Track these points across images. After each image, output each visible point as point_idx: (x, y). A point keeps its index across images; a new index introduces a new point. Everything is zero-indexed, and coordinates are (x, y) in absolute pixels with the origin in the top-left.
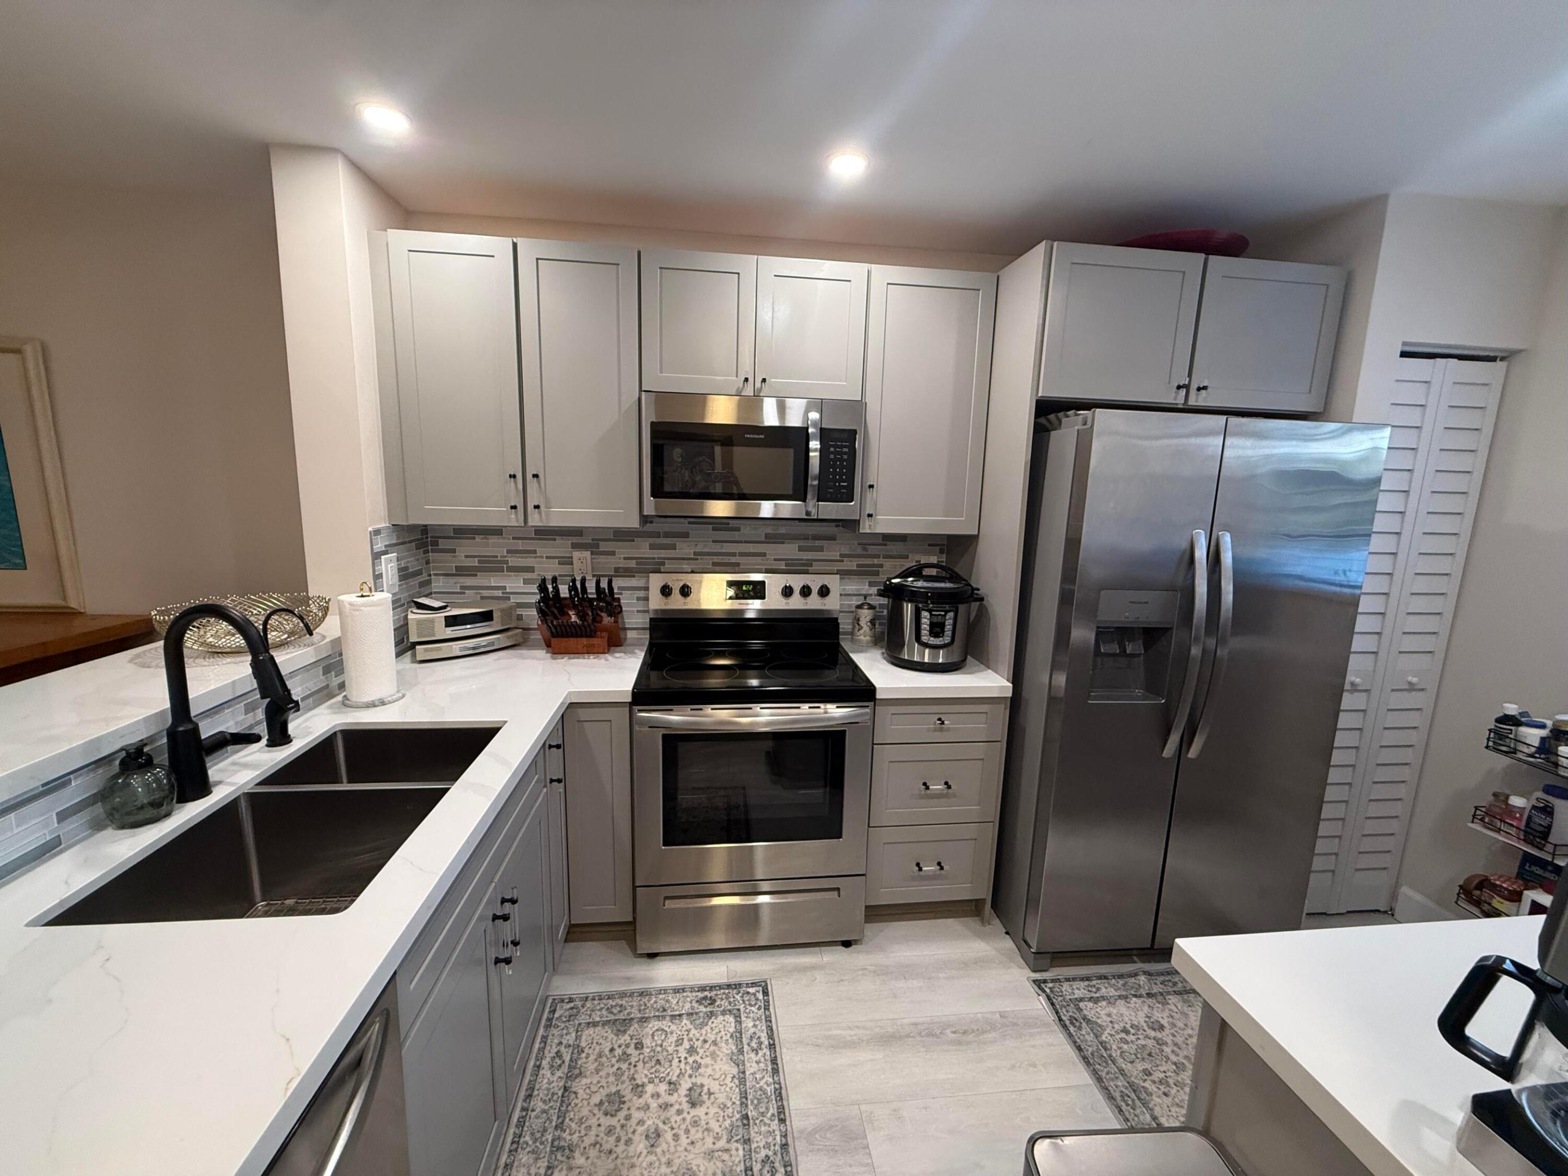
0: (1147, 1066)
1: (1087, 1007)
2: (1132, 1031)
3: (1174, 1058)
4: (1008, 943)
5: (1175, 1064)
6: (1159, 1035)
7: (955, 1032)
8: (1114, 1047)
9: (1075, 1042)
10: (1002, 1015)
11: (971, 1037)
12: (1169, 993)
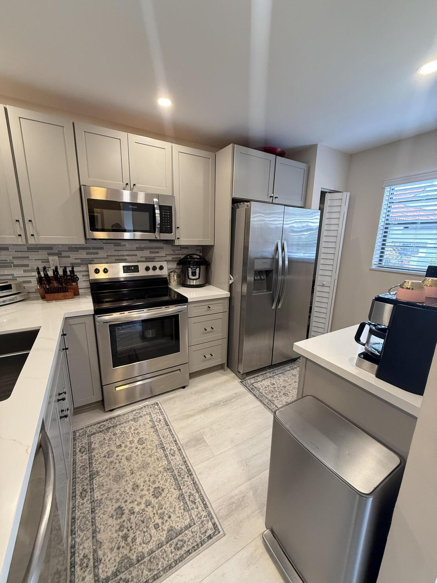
0: (272, 394)
1: (255, 384)
2: (267, 387)
3: (278, 391)
4: (234, 374)
5: (279, 392)
6: (274, 386)
7: (223, 402)
8: (264, 392)
9: (254, 394)
10: (236, 394)
11: (228, 402)
12: (275, 375)
